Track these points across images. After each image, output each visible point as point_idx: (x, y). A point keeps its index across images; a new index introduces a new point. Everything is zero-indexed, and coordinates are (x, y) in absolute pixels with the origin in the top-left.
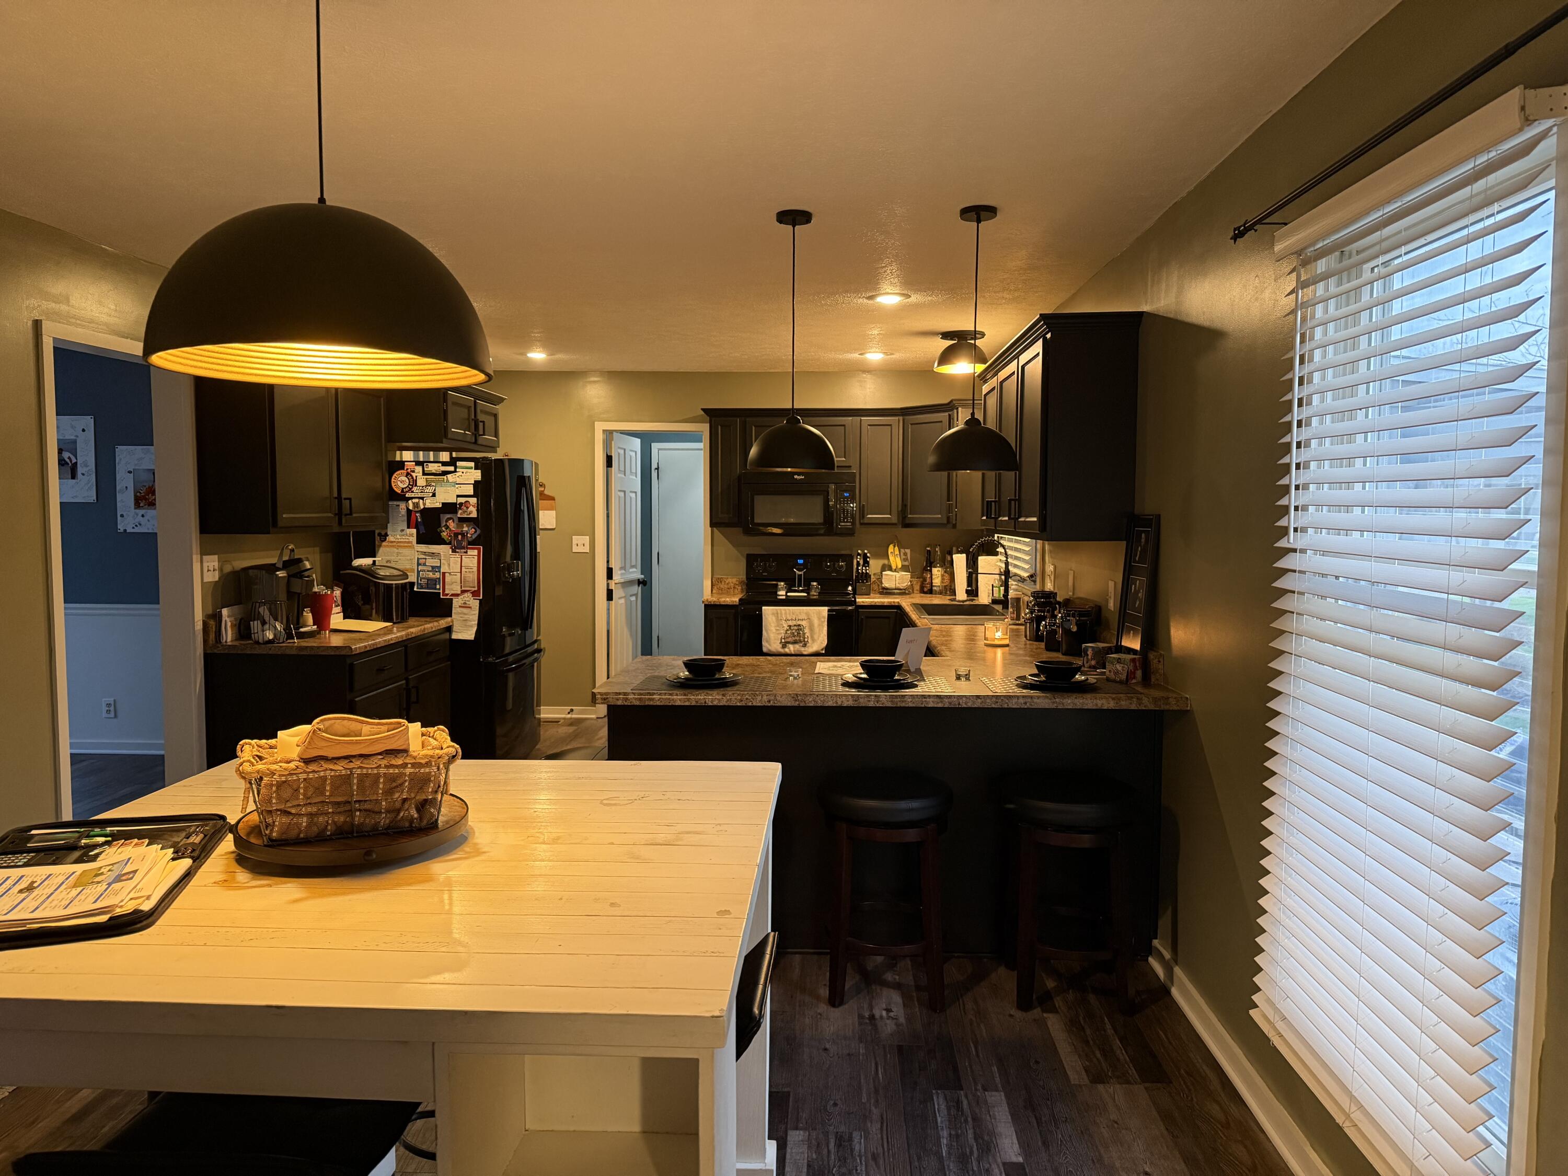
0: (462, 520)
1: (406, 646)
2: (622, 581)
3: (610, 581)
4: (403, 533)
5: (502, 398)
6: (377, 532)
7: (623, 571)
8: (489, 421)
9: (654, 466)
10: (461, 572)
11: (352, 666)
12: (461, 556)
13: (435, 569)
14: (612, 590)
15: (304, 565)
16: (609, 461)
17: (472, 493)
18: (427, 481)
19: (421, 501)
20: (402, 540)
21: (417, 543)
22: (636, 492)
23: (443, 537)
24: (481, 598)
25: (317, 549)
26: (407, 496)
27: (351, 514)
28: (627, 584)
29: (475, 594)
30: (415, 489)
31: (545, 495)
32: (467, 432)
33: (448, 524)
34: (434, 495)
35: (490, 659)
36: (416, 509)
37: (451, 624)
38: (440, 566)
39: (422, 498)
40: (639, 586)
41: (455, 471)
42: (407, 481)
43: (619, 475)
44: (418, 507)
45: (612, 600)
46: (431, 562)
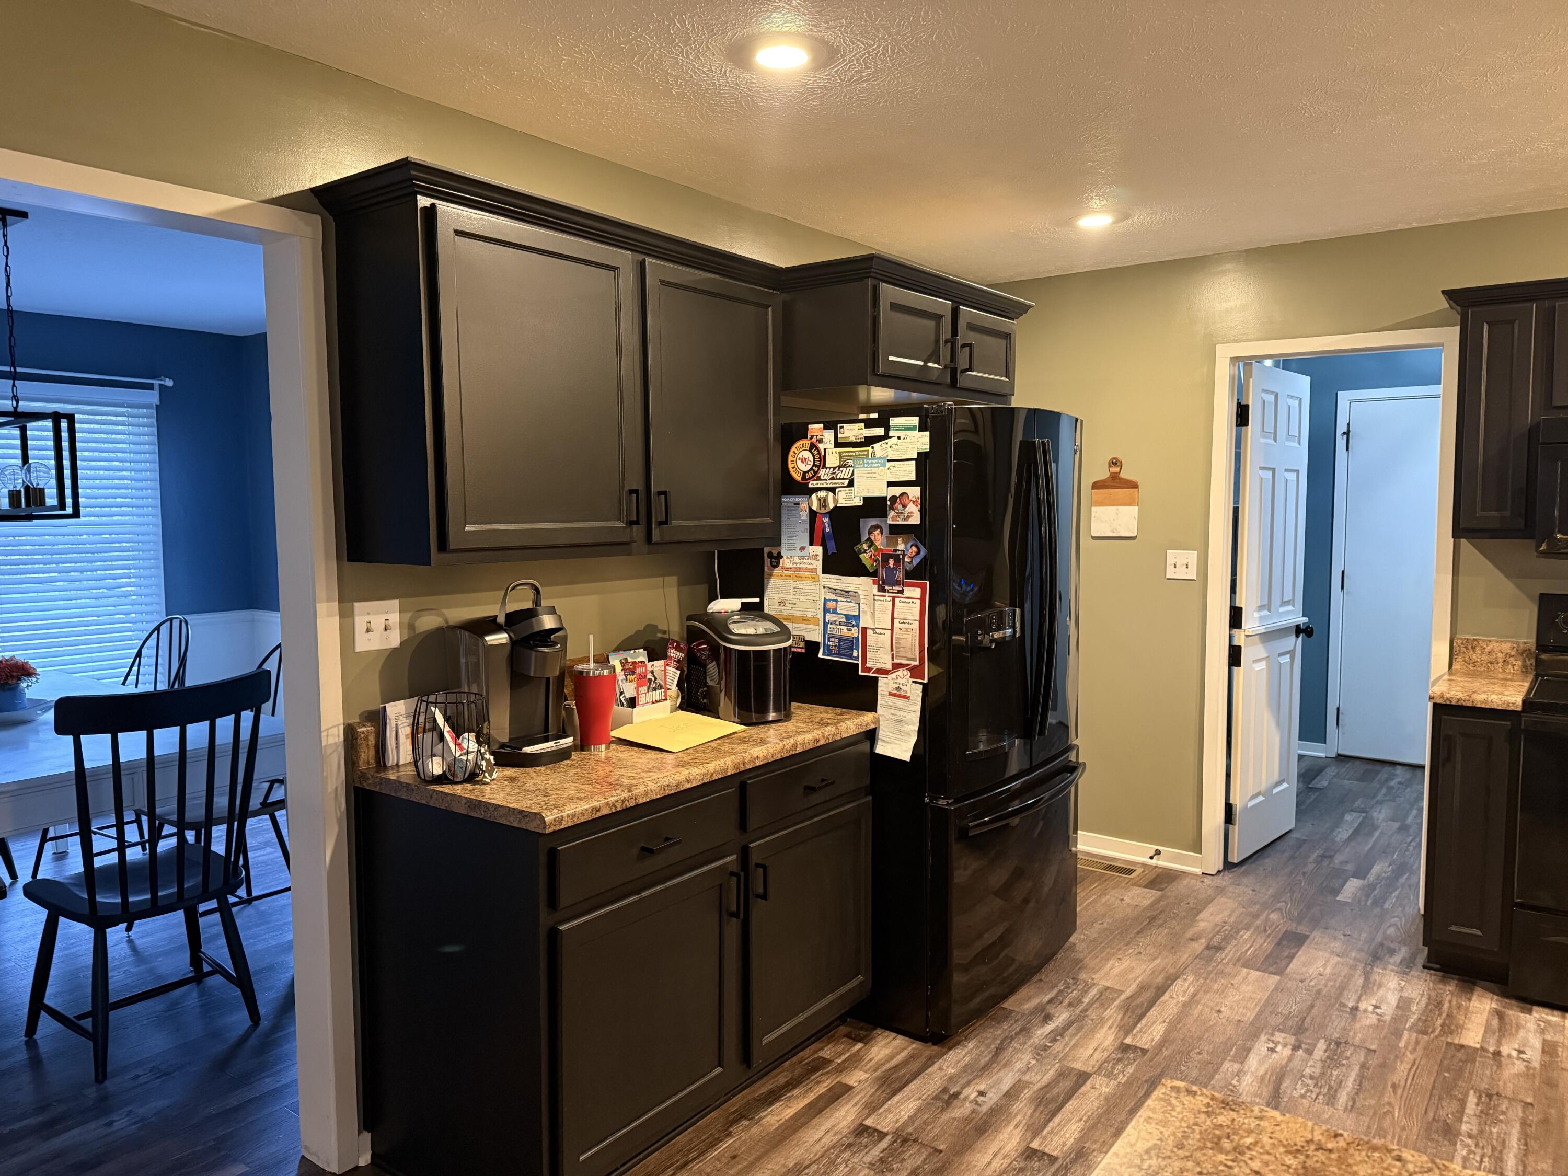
0: (896, 530)
1: (743, 786)
2: (1262, 630)
3: (1236, 632)
4: (805, 553)
5: (1023, 304)
6: (766, 550)
7: (1266, 612)
8: (987, 345)
9: (1341, 428)
10: (892, 629)
11: (553, 854)
12: (894, 598)
13: (853, 620)
14: (1239, 648)
15: (540, 622)
16: (1242, 415)
17: (912, 477)
18: (840, 457)
19: (831, 494)
20: (802, 566)
21: (824, 572)
22: (1297, 471)
23: (864, 561)
24: (925, 681)
25: (673, 580)
26: (810, 486)
27: (666, 522)
28: (1268, 636)
29: (915, 672)
30: (822, 473)
31: (1120, 479)
32: (930, 365)
33: (872, 538)
34: (851, 484)
35: (942, 802)
36: (823, 511)
37: (873, 726)
38: (859, 616)
39: (832, 490)
40: (1297, 636)
41: (886, 436)
42: (811, 459)
43: (1263, 440)
44: (825, 506)
45: (1239, 665)
46: (846, 607)
